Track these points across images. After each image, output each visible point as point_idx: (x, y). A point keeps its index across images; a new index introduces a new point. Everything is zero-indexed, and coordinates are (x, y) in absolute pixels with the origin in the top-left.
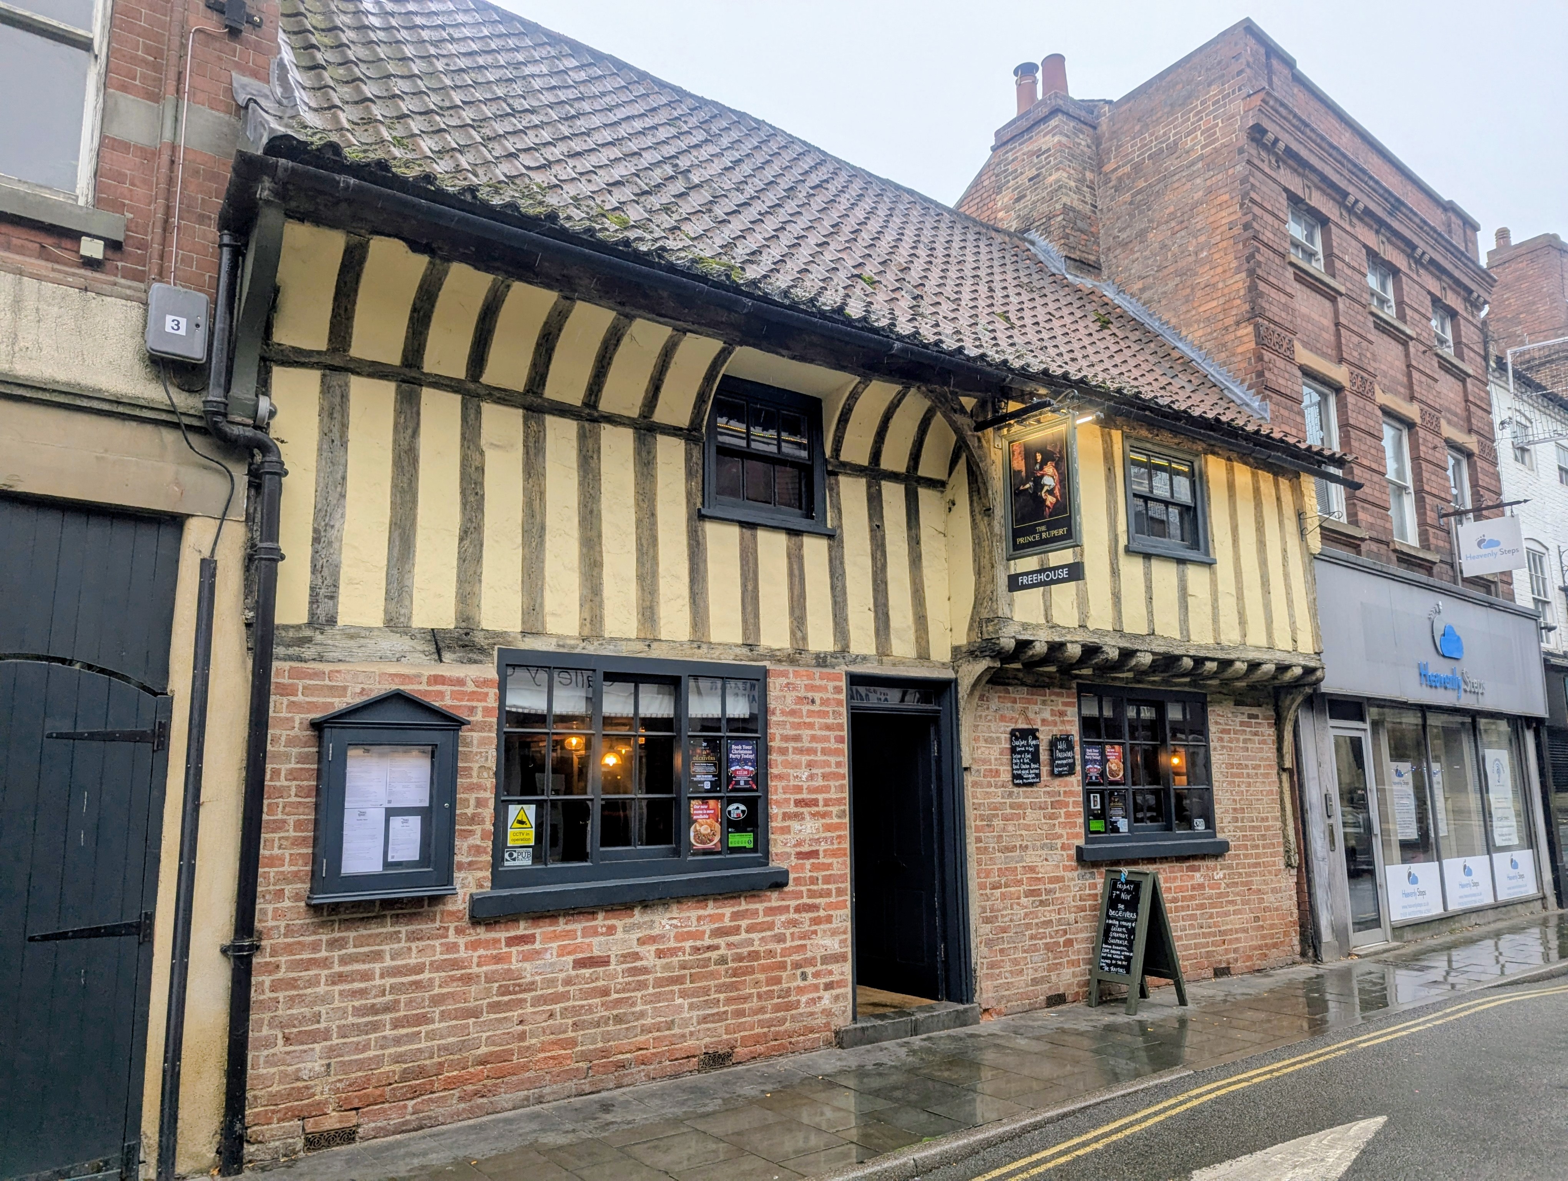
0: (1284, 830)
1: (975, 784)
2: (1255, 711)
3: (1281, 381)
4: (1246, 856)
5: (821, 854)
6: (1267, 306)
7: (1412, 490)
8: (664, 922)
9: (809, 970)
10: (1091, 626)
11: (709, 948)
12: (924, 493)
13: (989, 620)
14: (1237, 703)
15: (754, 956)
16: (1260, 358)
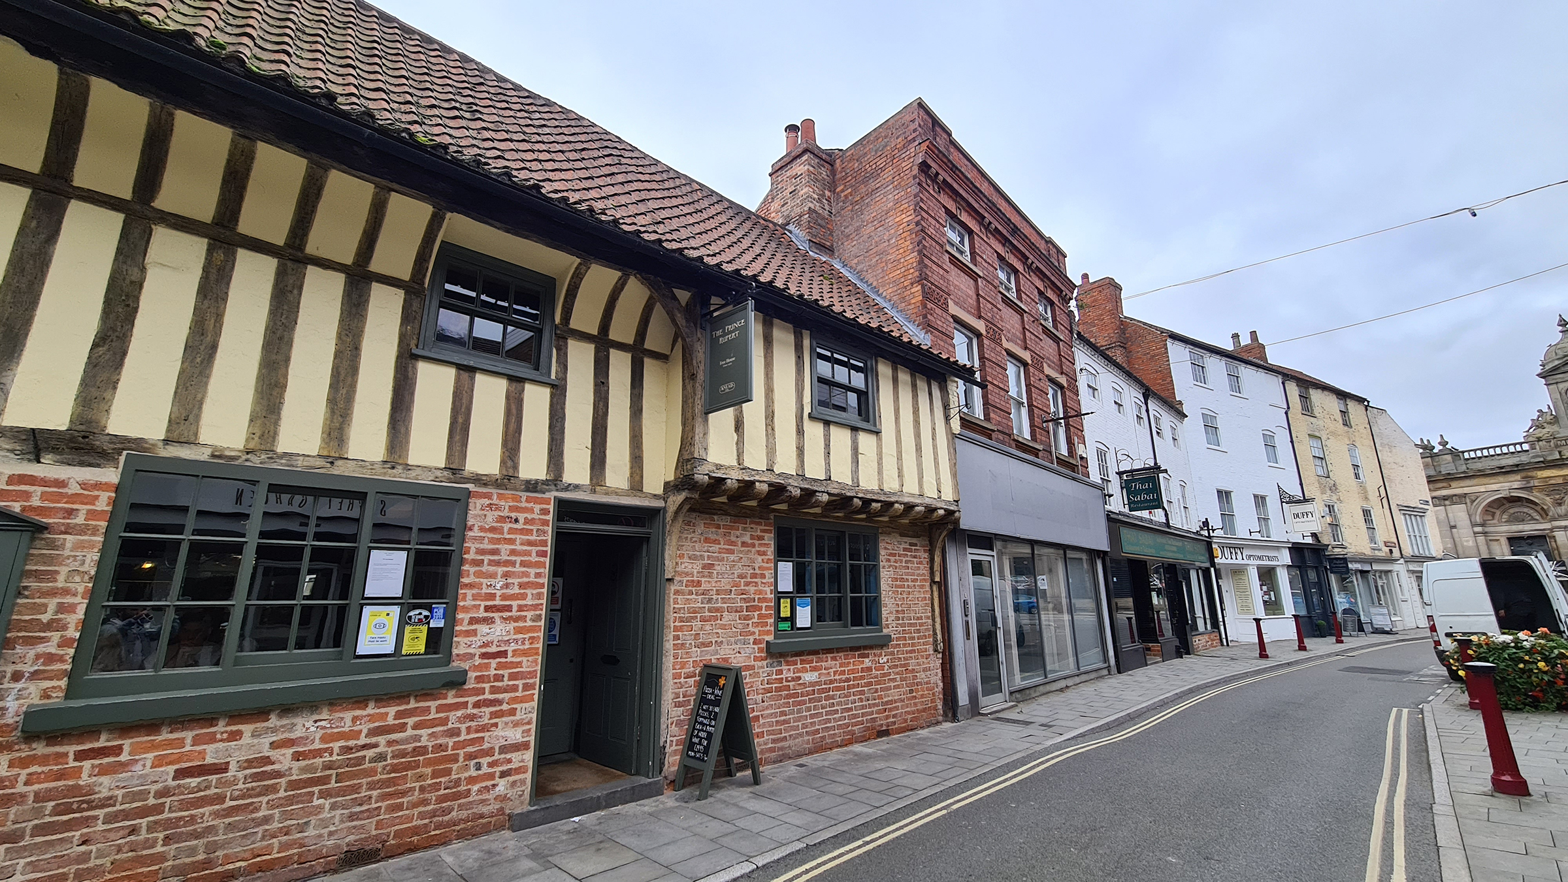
0: (934, 625)
1: (677, 592)
2: (914, 541)
3: (939, 322)
4: (904, 645)
5: (510, 654)
6: (930, 274)
7: (1026, 405)
8: (307, 724)
9: (485, 761)
10: (777, 470)
11: (364, 747)
12: (647, 361)
13: (688, 460)
14: (902, 535)
15: (421, 751)
16: (925, 306)
